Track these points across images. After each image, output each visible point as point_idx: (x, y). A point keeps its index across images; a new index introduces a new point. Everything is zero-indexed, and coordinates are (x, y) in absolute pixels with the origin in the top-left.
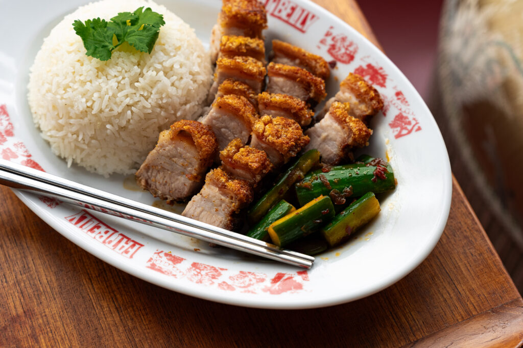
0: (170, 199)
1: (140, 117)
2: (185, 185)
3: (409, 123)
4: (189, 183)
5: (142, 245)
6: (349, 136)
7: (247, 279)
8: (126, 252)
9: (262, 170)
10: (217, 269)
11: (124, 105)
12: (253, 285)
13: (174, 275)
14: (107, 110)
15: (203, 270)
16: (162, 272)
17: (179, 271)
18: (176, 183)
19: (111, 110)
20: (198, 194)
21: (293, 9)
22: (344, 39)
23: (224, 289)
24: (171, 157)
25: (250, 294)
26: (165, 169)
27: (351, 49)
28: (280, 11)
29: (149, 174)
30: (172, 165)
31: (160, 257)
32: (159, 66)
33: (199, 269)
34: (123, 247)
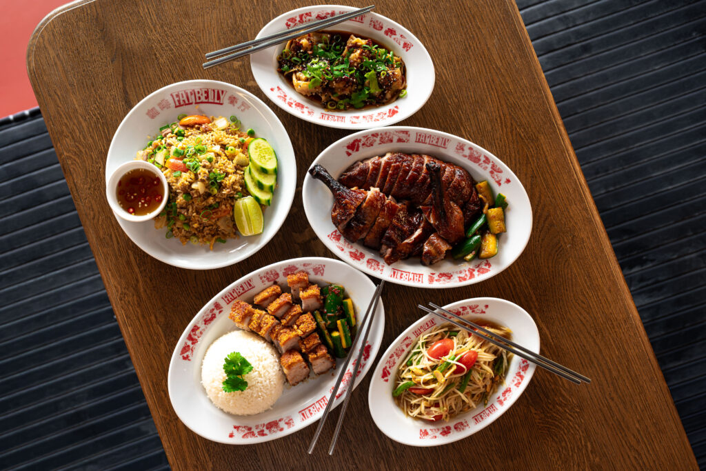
0: (307, 376)
2: (306, 369)
3: (319, 268)
20: (313, 366)
22: (267, 273)
27: (273, 272)
29: (295, 381)
32: (257, 362)
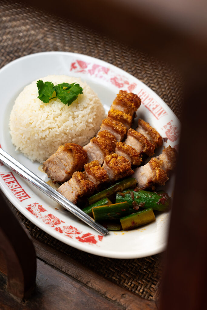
0: (55, 180)
1: (53, 135)
2: (63, 175)
4: (65, 175)
5: (30, 197)
6: (154, 177)
7: (71, 230)
8: (20, 198)
9: (102, 179)
10: (60, 220)
11: (47, 127)
12: (73, 234)
13: (37, 216)
14: (38, 127)
15: (53, 219)
16: (32, 213)
17: (40, 215)
18: (60, 173)
19: (40, 128)
20: (67, 182)
21: (157, 106)
22: (175, 128)
23: (57, 231)
24: (61, 159)
25: (69, 238)
26: (57, 164)
28: (150, 105)
29: (49, 165)
30: (60, 163)
31: (36, 206)
32: (71, 113)
33: (51, 217)
34: (20, 195)
